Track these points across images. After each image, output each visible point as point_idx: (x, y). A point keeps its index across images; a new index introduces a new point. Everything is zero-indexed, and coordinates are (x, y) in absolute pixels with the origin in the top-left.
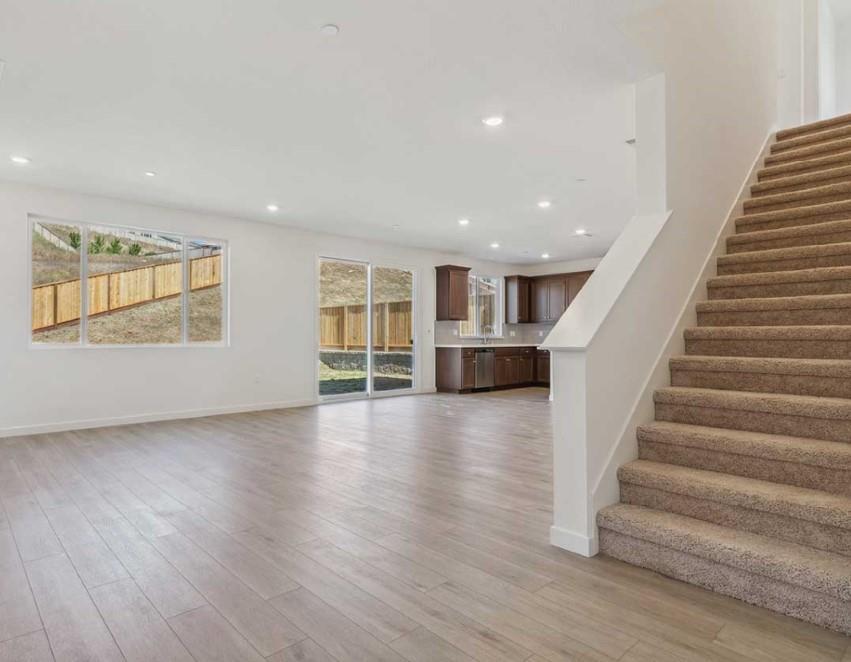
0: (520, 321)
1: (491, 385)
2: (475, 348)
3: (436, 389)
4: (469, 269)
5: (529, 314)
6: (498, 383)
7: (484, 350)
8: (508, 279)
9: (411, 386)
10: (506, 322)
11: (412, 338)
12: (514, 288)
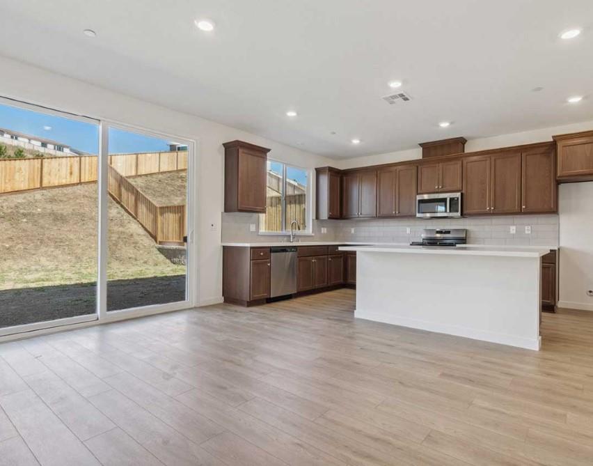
0: (330, 218)
1: (292, 290)
2: (270, 247)
3: (221, 300)
4: (269, 150)
5: (340, 210)
6: (303, 288)
7: (283, 249)
8: (319, 172)
9: (183, 298)
10: (317, 217)
11: (187, 233)
12: (325, 181)
